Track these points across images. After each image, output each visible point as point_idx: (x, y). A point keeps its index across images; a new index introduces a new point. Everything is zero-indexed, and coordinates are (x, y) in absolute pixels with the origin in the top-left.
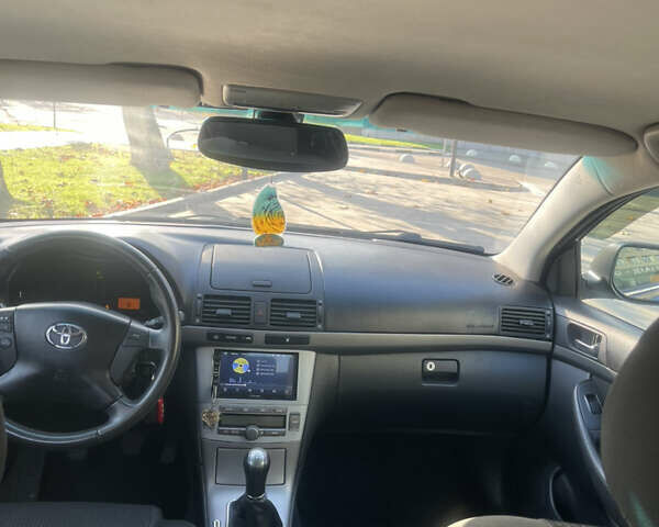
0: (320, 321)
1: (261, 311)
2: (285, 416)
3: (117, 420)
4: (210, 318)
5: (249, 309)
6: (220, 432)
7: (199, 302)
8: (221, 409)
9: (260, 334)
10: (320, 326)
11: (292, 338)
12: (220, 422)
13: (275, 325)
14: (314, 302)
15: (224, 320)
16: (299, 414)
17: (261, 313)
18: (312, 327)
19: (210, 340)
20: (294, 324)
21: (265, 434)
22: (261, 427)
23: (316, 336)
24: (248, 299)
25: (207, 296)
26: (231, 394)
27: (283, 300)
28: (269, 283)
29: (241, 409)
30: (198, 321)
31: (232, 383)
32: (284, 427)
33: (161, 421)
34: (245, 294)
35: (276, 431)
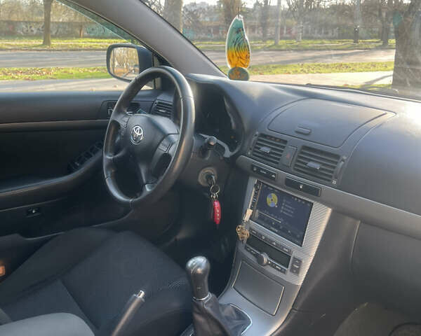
0: (336, 177)
2: (290, 257)
4: (257, 153)
5: (282, 151)
6: (246, 248)
7: (254, 138)
8: (250, 230)
9: (282, 175)
10: (334, 182)
11: (305, 185)
12: (248, 239)
13: (297, 170)
16: (300, 261)
17: (289, 156)
20: (313, 173)
21: (273, 266)
22: (270, 257)
24: (285, 142)
25: (261, 135)
27: (310, 149)
29: (261, 236)
30: (249, 154)
32: (287, 267)
33: (218, 223)
34: (285, 137)
35: (279, 266)
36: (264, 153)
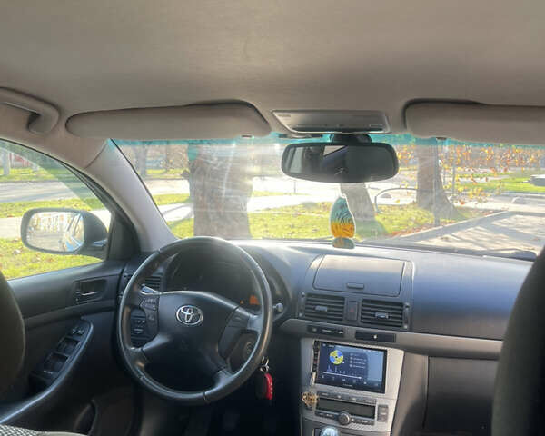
0: (406, 323)
1: (353, 310)
2: (374, 407)
3: (219, 386)
4: (311, 313)
5: (343, 308)
6: (317, 414)
7: (303, 299)
8: (319, 393)
9: (351, 330)
10: (406, 327)
11: (379, 335)
12: (317, 405)
13: (365, 322)
14: (401, 305)
15: (322, 316)
16: (387, 407)
17: (352, 311)
18: (399, 327)
19: (310, 332)
20: (381, 323)
21: (356, 422)
22: (352, 414)
23: (403, 336)
24: (343, 298)
25: (309, 295)
26: (328, 381)
27: (373, 301)
28: (361, 286)
29: (336, 396)
30: (301, 315)
31: (329, 372)
32: (374, 417)
33: (271, 398)
34: (341, 294)
35: (365, 420)
36: (320, 312)
